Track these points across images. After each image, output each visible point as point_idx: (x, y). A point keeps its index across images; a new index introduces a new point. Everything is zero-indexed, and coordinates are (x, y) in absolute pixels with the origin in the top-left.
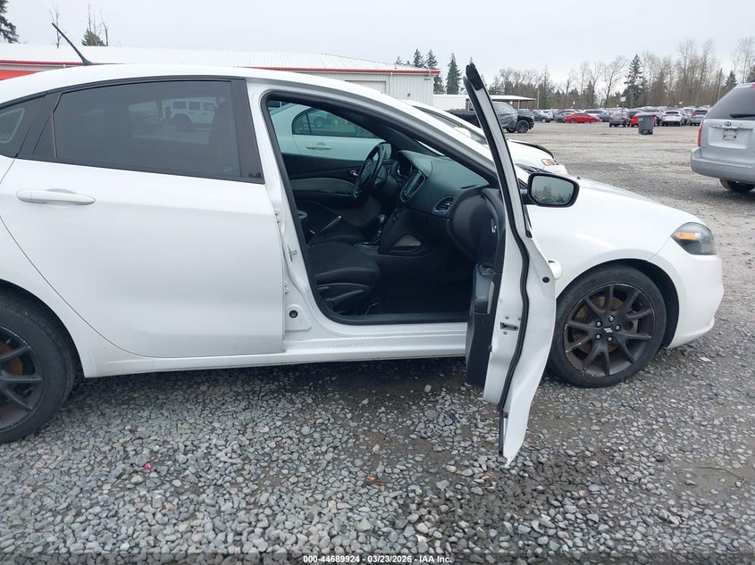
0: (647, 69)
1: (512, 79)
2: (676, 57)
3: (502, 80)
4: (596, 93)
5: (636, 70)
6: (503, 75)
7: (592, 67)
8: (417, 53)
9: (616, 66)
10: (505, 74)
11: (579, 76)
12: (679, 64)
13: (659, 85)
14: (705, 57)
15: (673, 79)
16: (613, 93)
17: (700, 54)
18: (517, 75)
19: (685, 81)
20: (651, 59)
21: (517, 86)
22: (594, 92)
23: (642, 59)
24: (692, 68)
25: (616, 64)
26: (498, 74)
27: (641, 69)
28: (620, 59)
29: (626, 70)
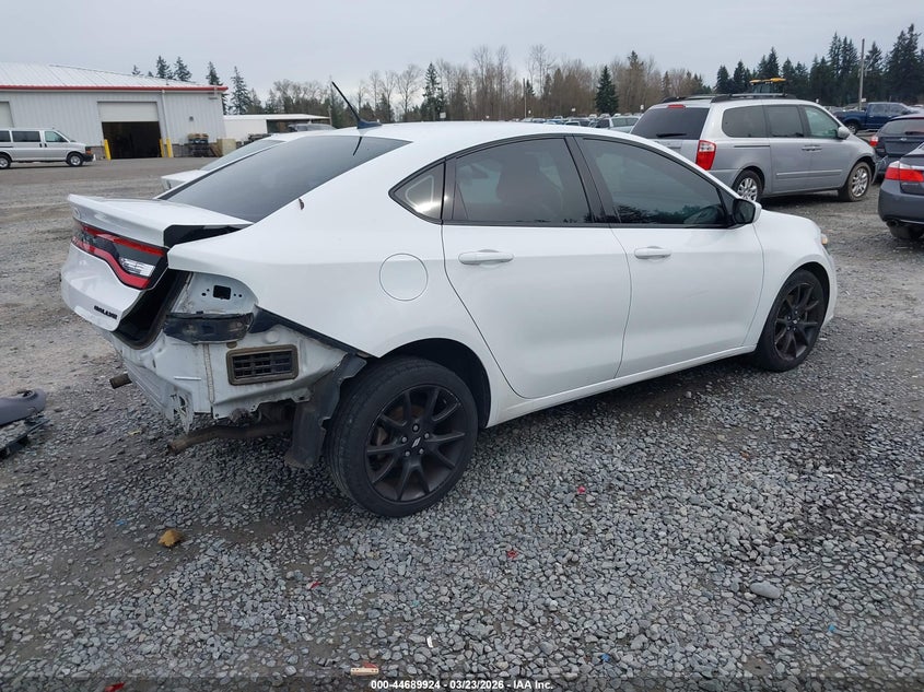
0: (444, 80)
1: (290, 93)
2: (472, 66)
3: (278, 95)
4: (393, 107)
5: (433, 81)
6: (279, 89)
7: (383, 78)
8: (160, 61)
9: (409, 76)
10: (282, 88)
11: (370, 89)
12: (476, 73)
13: (458, 97)
14: (501, 64)
15: (471, 90)
16: (410, 108)
17: (496, 62)
18: (297, 89)
19: (484, 92)
20: (446, 68)
21: (298, 102)
22: (389, 106)
23: (437, 68)
24: (489, 77)
25: (409, 73)
26: (273, 88)
27: (438, 80)
28: (413, 67)
29: (423, 80)
